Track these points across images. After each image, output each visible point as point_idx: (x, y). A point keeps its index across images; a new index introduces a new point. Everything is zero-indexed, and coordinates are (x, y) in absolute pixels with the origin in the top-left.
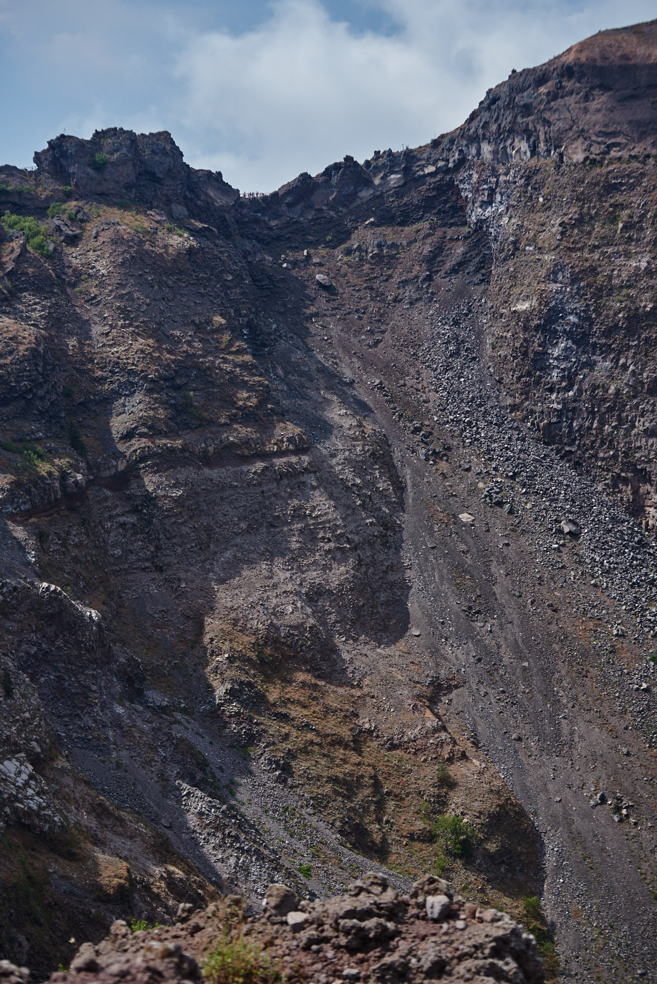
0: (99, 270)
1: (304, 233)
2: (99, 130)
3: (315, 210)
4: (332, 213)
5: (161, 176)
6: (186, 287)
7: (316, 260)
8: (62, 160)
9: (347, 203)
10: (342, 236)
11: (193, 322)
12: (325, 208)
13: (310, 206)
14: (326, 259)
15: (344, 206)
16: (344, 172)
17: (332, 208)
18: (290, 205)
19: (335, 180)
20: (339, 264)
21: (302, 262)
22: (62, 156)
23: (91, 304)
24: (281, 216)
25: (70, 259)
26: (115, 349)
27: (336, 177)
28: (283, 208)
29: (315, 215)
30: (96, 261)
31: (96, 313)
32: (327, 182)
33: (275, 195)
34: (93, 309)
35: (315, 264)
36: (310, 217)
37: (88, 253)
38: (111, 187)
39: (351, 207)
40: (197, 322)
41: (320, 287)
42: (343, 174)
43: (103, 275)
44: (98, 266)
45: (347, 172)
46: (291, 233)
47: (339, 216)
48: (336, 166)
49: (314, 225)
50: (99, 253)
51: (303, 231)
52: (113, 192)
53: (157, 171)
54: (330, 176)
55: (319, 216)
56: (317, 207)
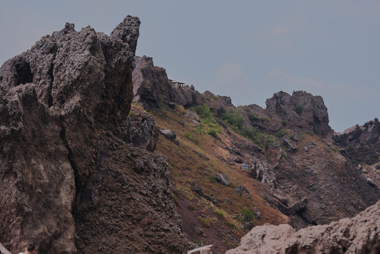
0: (313, 170)
1: (356, 155)
2: (295, 91)
3: (361, 144)
4: (367, 146)
5: (321, 120)
6: (346, 183)
7: (364, 170)
8: (281, 105)
9: (374, 142)
10: (374, 159)
11: (352, 203)
12: (365, 143)
13: (358, 142)
14: (368, 170)
15: (373, 143)
16: (374, 126)
17: (368, 144)
18: (350, 140)
19: (370, 129)
20: (374, 173)
21: (359, 170)
22: (281, 103)
23: (310, 190)
24: (347, 145)
25: (295, 162)
26: (330, 218)
27: (370, 128)
28: (348, 141)
29: (360, 146)
30: (310, 165)
31: (314, 195)
32: (366, 130)
33: (345, 134)
34: (312, 193)
35: (364, 172)
36: (358, 147)
37: (304, 160)
38: (304, 123)
39: (376, 144)
40: (354, 204)
41: (370, 184)
42: (374, 127)
43: (316, 174)
44: (312, 168)
45: (376, 126)
46: (351, 154)
47: (371, 148)
48: (371, 123)
49: (359, 152)
50: (311, 160)
51: (356, 154)
52: (305, 126)
53: (319, 117)
54: (367, 127)
55: (361, 147)
56: (362, 143)
